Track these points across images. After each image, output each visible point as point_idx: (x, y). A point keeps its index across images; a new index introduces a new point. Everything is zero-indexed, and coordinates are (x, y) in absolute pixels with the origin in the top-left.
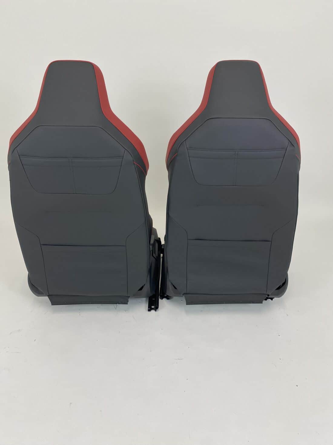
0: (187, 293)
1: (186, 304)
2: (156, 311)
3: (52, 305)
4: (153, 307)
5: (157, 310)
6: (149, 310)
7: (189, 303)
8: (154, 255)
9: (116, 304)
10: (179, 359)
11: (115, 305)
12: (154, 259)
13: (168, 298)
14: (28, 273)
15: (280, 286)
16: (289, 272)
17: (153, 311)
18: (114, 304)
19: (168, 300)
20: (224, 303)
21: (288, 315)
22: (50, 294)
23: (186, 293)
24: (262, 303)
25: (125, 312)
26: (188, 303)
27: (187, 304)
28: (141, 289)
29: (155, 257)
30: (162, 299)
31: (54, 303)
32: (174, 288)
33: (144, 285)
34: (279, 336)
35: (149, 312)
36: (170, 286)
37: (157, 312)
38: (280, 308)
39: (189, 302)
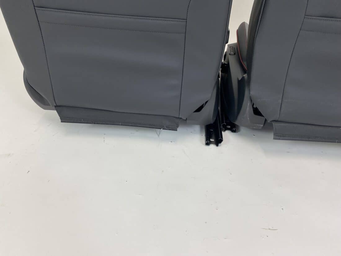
0: (279, 120)
2: (217, 145)
3: (62, 122)
4: (212, 139)
5: (219, 144)
6: (207, 144)
9: (159, 130)
10: (269, 229)
14: (23, 69)
17: (212, 146)
18: (156, 129)
22: (58, 104)
23: (277, 120)
25: (170, 142)
26: (277, 137)
27: (274, 139)
28: (199, 110)
31: (64, 119)
33: (206, 102)
35: (207, 147)
36: (248, 109)
37: (219, 147)
39: (280, 136)
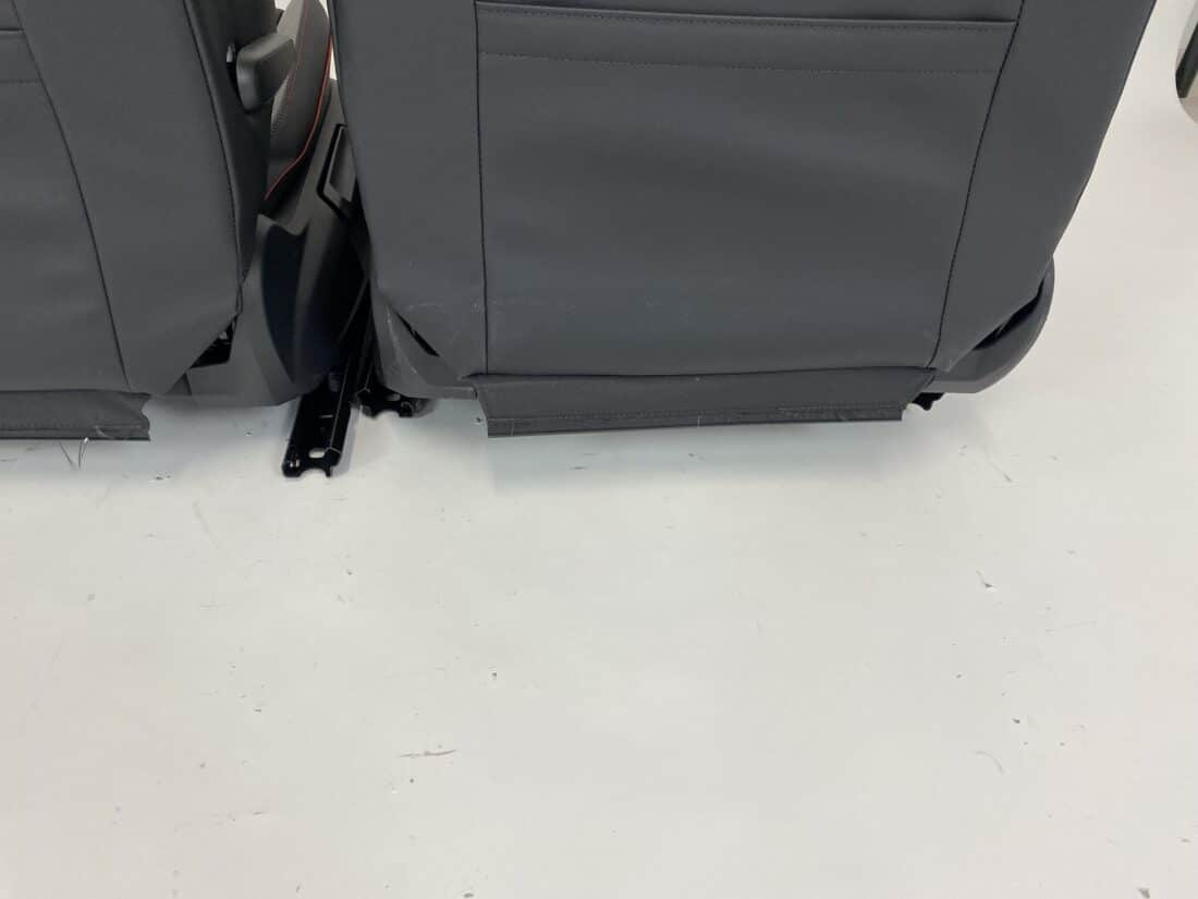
0: (492, 369)
1: (486, 434)
2: (328, 474)
4: (317, 455)
5: (335, 469)
6: (290, 471)
7: (502, 426)
8: (329, 190)
9: (76, 443)
10: (427, 753)
11: (72, 448)
12: (330, 211)
13: (406, 408)
15: (996, 331)
16: (1063, 255)
17: (314, 478)
18: (63, 441)
19: (405, 420)
20: (694, 425)
21: (1008, 479)
23: (484, 371)
24: (899, 418)
25: (152, 481)
26: (498, 429)
27: (491, 434)
29: (337, 203)
30: (374, 412)
32: (416, 344)
34: (988, 586)
35: (293, 483)
37: (331, 480)
38: (965, 447)
39: (505, 424)
